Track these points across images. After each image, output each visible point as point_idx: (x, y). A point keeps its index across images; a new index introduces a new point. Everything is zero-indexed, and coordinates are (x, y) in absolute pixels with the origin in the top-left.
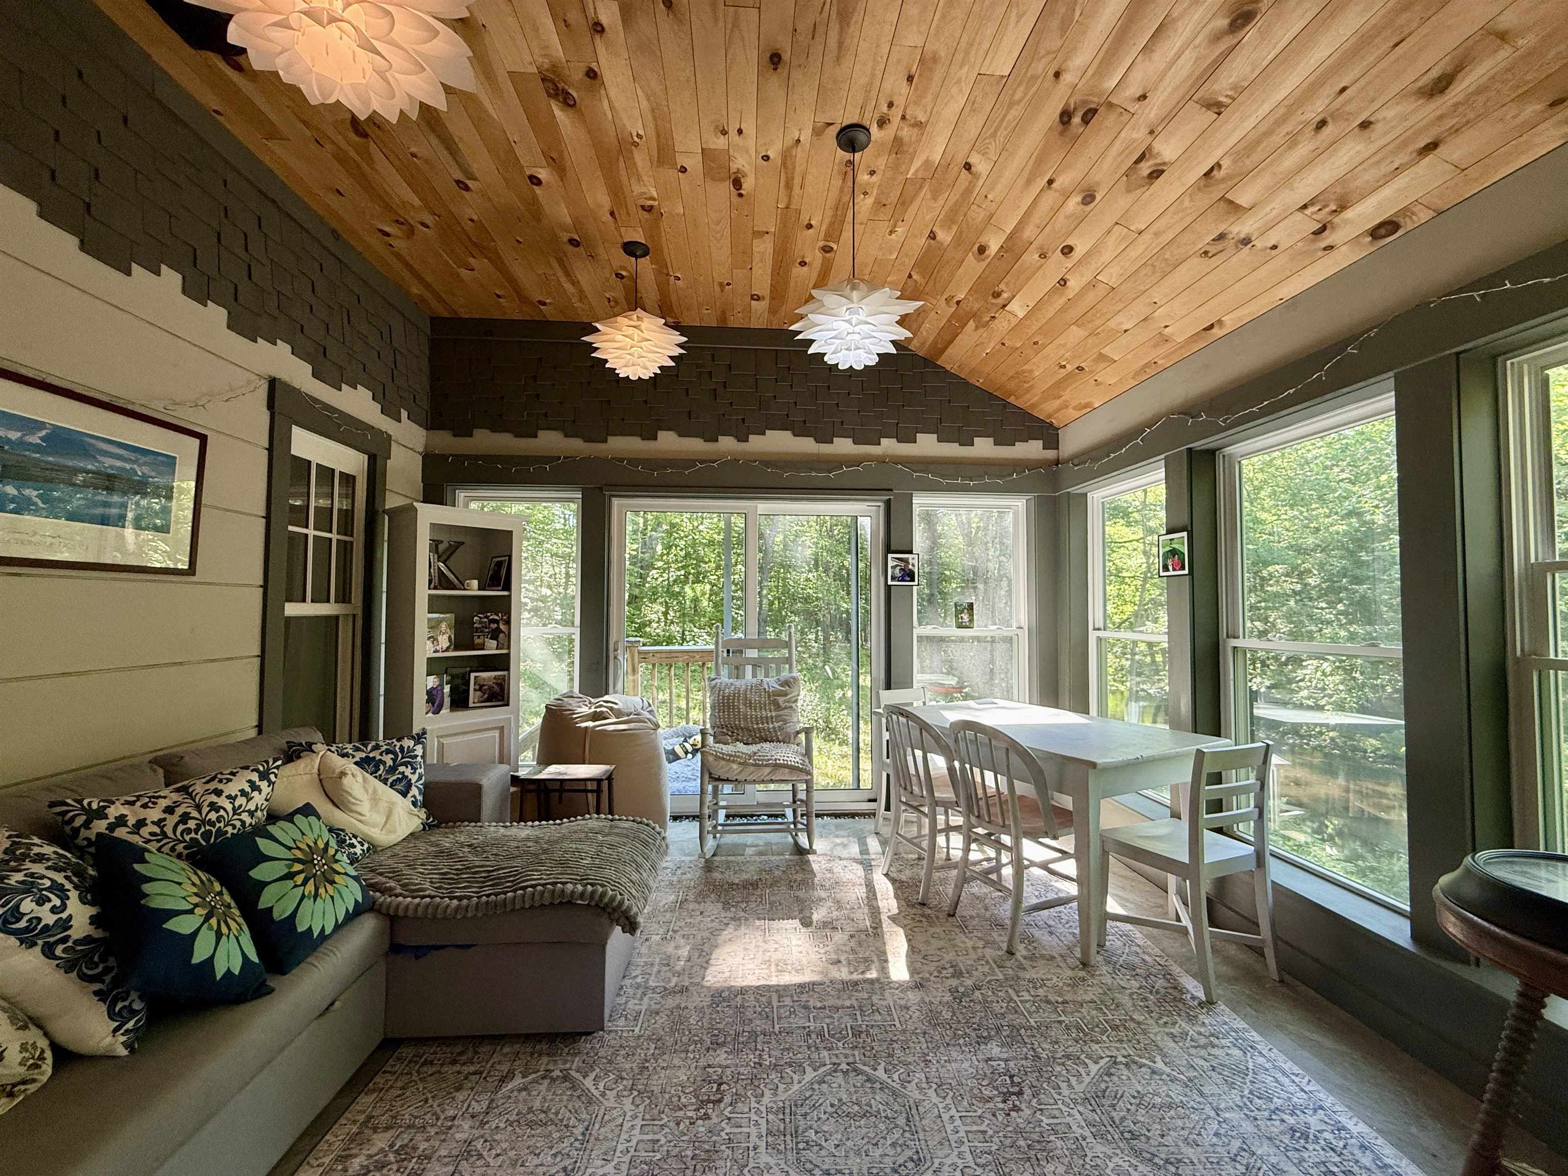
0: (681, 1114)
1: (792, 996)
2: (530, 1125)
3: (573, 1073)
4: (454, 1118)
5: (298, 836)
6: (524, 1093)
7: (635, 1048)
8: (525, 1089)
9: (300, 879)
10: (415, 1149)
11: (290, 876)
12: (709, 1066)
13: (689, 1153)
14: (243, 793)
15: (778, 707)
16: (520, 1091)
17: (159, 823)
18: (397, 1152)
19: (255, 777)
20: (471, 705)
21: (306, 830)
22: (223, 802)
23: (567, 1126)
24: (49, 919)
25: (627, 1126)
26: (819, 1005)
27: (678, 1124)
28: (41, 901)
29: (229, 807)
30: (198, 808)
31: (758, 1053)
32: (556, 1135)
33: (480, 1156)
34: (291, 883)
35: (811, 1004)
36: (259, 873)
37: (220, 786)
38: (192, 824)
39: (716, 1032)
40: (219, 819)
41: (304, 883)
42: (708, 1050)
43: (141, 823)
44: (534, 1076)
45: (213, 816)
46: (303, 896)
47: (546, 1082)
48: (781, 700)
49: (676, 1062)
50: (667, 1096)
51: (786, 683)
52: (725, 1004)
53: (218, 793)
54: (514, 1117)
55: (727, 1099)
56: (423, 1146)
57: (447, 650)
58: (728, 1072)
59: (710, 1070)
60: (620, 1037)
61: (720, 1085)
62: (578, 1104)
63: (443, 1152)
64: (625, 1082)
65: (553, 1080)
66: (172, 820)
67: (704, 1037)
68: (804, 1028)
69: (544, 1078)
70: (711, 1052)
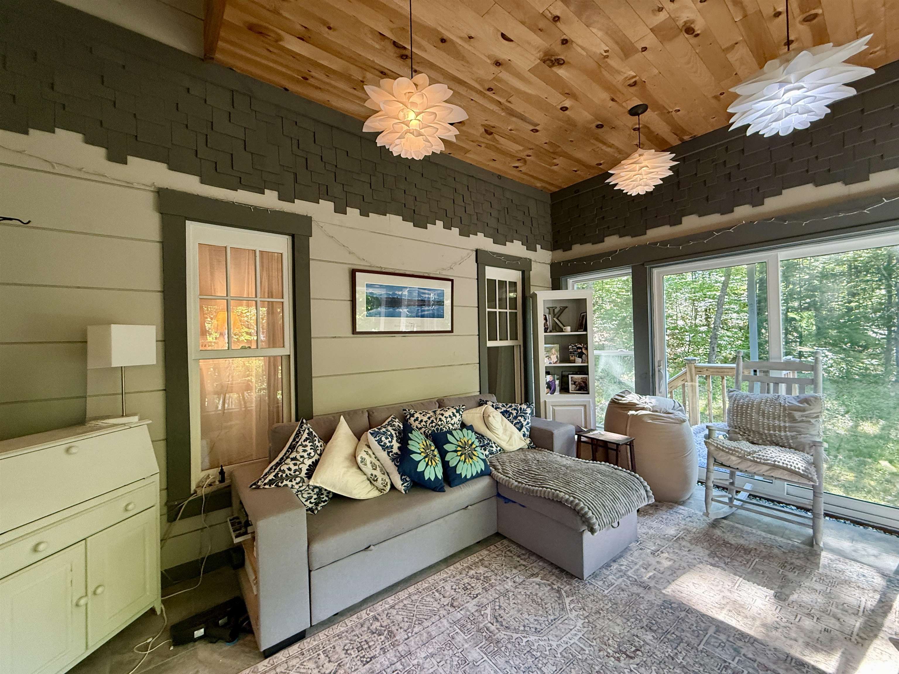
0: (605, 647)
1: (729, 636)
2: (533, 601)
3: (563, 592)
4: (508, 578)
5: (462, 437)
6: (538, 586)
7: (600, 600)
8: (539, 585)
9: (459, 453)
10: (490, 580)
11: (456, 451)
12: (637, 636)
13: (597, 668)
14: (450, 416)
15: (793, 420)
16: (537, 584)
17: (426, 422)
18: (484, 577)
19: (455, 411)
20: (570, 391)
21: (466, 435)
22: (443, 418)
23: (547, 612)
24: (388, 444)
25: (573, 632)
26: (750, 656)
27: (600, 651)
28: (387, 438)
29: (445, 421)
30: (436, 419)
31: (676, 651)
32: (541, 613)
33: (509, 599)
34: (456, 454)
35: (743, 651)
36: (447, 447)
37: (444, 413)
38: (434, 424)
39: (654, 622)
40: (442, 424)
41: (461, 455)
42: (642, 628)
43: (422, 421)
44: (545, 581)
45: (440, 423)
46: (460, 461)
47: (549, 588)
48: (797, 415)
49: (618, 621)
50: (602, 634)
51: (806, 401)
52: (670, 611)
53: (442, 415)
54: (528, 593)
55: (637, 660)
56: (493, 581)
57: (556, 363)
58: (648, 647)
59: (637, 639)
60: (595, 590)
61: (638, 650)
62: (557, 606)
63: (498, 588)
64: (584, 612)
65: (552, 589)
66: (429, 421)
67: (644, 620)
68: (725, 662)
69: (549, 585)
70: (643, 630)
